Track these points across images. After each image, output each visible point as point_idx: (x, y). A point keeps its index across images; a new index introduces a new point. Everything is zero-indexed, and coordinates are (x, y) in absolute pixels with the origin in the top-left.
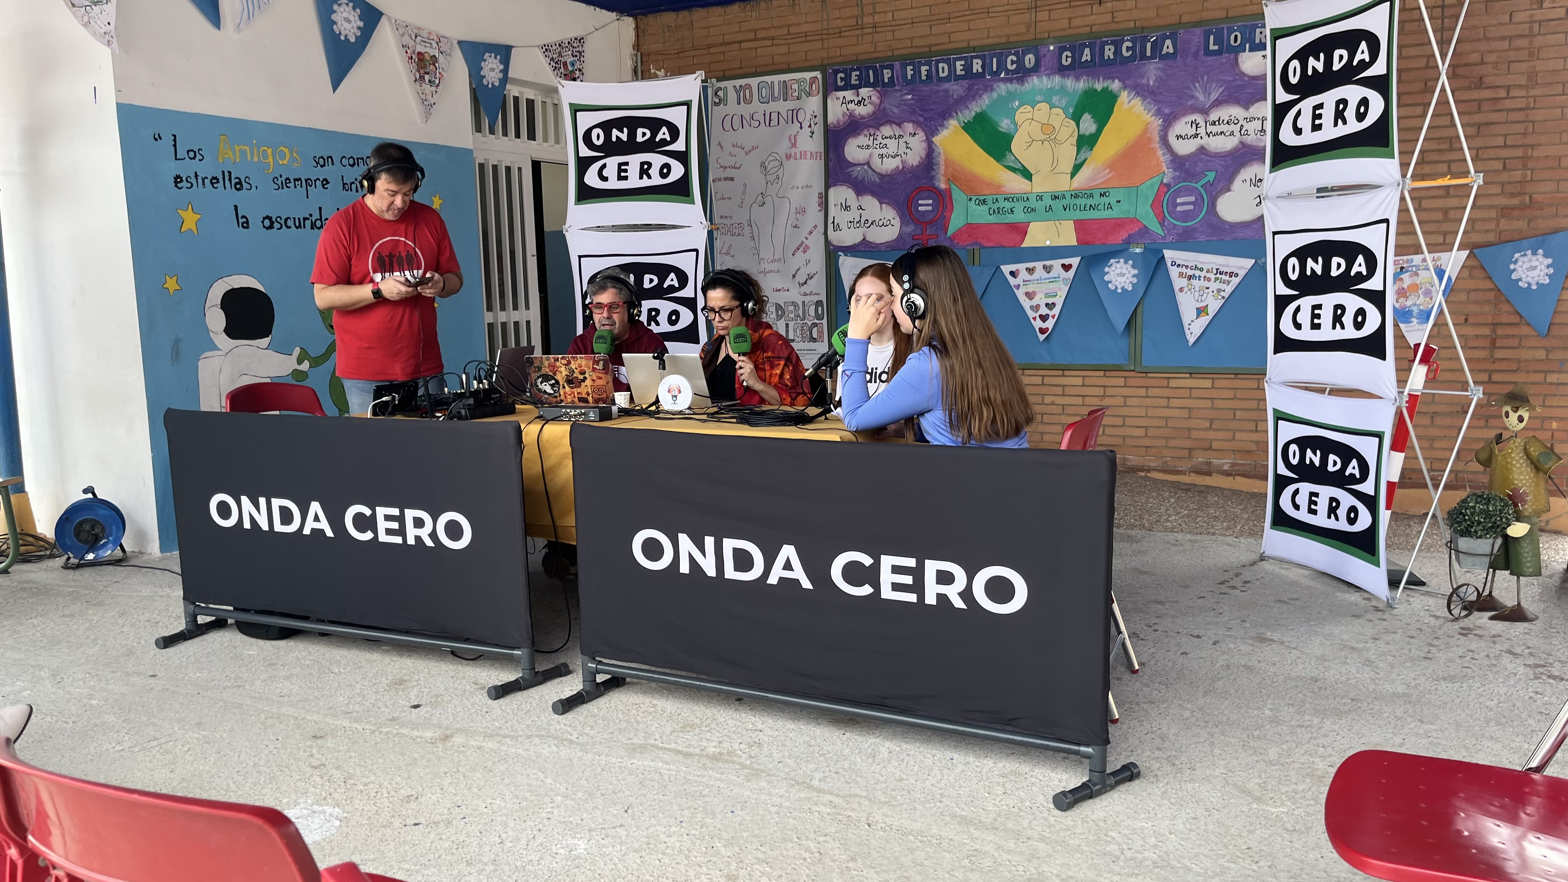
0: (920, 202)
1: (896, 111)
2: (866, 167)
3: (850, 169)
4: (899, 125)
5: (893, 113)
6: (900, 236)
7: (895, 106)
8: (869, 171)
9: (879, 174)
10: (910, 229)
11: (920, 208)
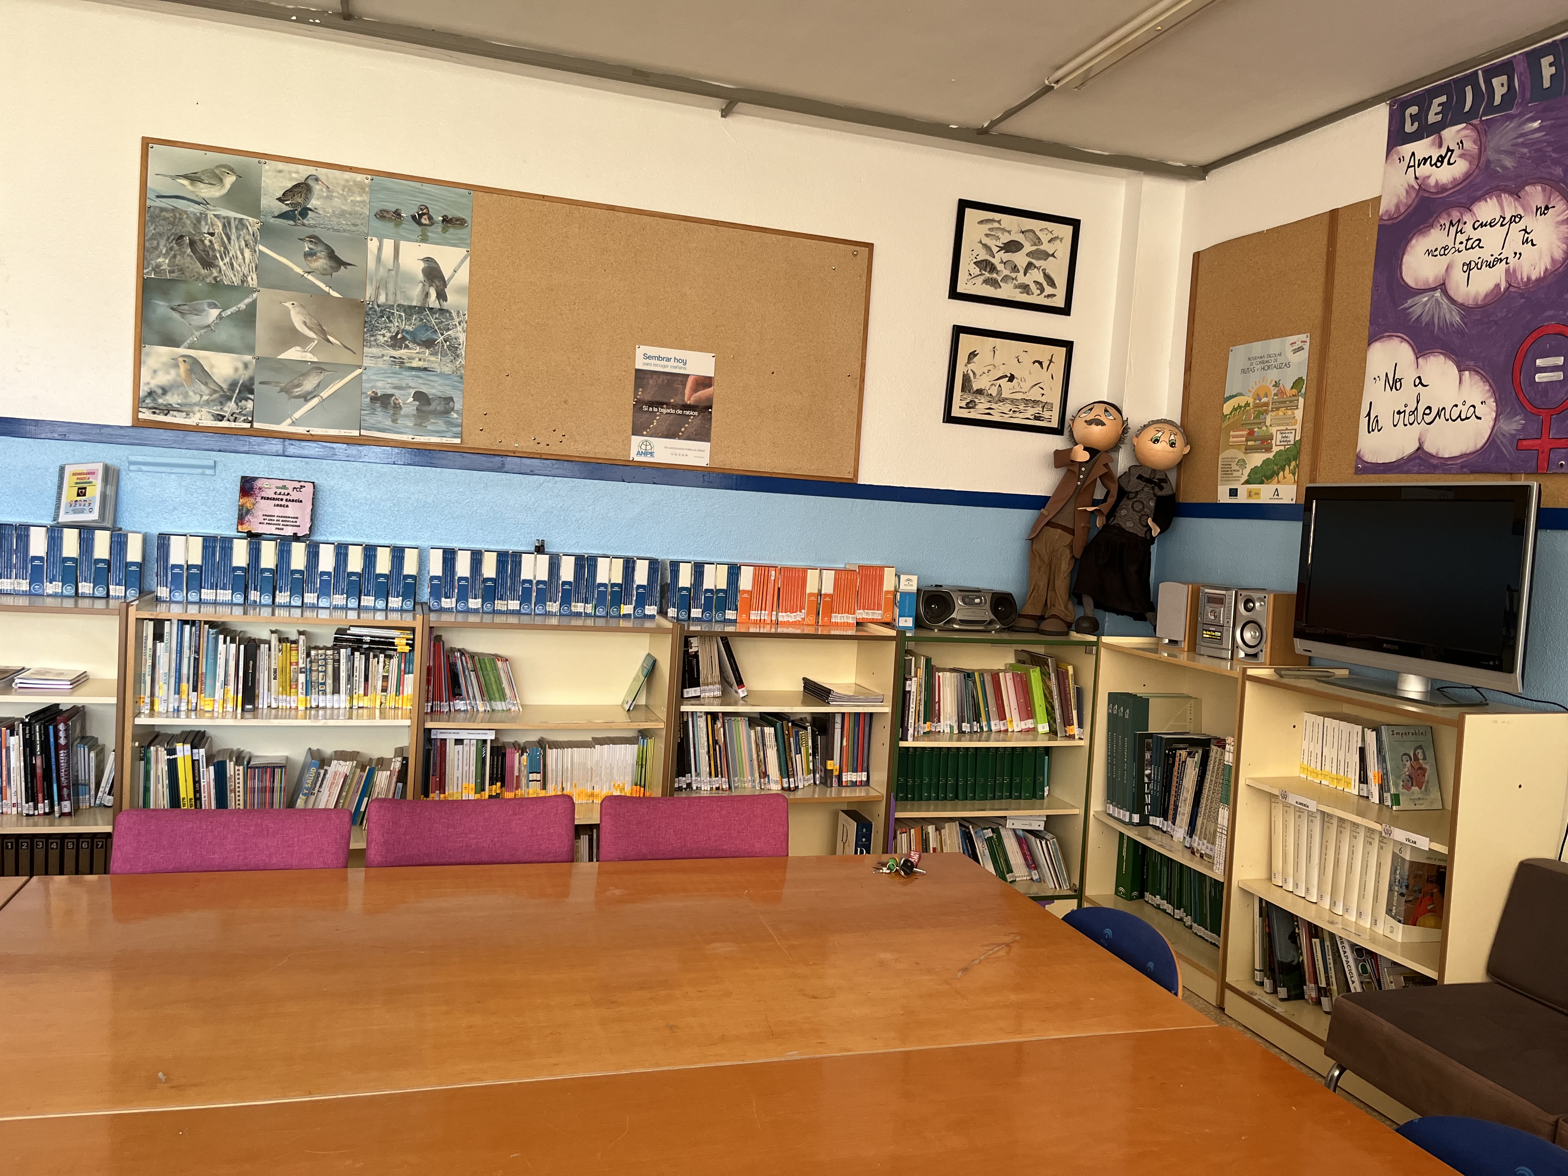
0: (1539, 362)
1: (1509, 163)
2: (1438, 294)
3: (1410, 302)
4: (1516, 193)
5: (1504, 168)
6: (1492, 441)
7: (1506, 152)
8: (1445, 301)
9: (1461, 306)
10: (1513, 425)
11: (1539, 377)
